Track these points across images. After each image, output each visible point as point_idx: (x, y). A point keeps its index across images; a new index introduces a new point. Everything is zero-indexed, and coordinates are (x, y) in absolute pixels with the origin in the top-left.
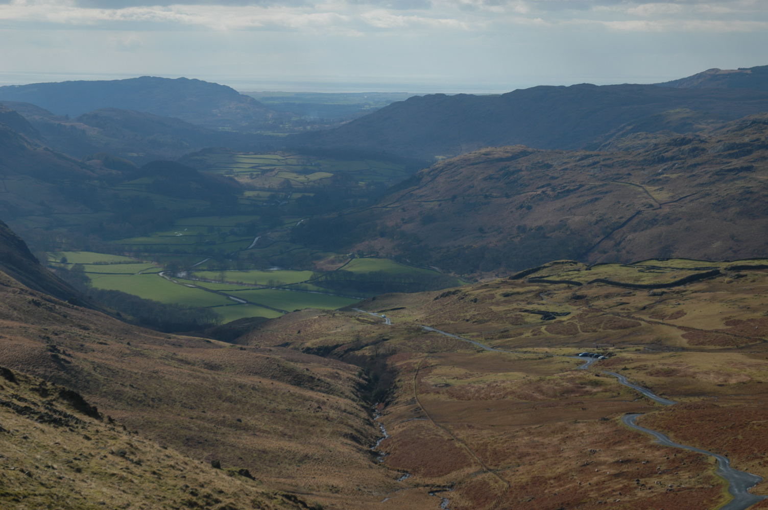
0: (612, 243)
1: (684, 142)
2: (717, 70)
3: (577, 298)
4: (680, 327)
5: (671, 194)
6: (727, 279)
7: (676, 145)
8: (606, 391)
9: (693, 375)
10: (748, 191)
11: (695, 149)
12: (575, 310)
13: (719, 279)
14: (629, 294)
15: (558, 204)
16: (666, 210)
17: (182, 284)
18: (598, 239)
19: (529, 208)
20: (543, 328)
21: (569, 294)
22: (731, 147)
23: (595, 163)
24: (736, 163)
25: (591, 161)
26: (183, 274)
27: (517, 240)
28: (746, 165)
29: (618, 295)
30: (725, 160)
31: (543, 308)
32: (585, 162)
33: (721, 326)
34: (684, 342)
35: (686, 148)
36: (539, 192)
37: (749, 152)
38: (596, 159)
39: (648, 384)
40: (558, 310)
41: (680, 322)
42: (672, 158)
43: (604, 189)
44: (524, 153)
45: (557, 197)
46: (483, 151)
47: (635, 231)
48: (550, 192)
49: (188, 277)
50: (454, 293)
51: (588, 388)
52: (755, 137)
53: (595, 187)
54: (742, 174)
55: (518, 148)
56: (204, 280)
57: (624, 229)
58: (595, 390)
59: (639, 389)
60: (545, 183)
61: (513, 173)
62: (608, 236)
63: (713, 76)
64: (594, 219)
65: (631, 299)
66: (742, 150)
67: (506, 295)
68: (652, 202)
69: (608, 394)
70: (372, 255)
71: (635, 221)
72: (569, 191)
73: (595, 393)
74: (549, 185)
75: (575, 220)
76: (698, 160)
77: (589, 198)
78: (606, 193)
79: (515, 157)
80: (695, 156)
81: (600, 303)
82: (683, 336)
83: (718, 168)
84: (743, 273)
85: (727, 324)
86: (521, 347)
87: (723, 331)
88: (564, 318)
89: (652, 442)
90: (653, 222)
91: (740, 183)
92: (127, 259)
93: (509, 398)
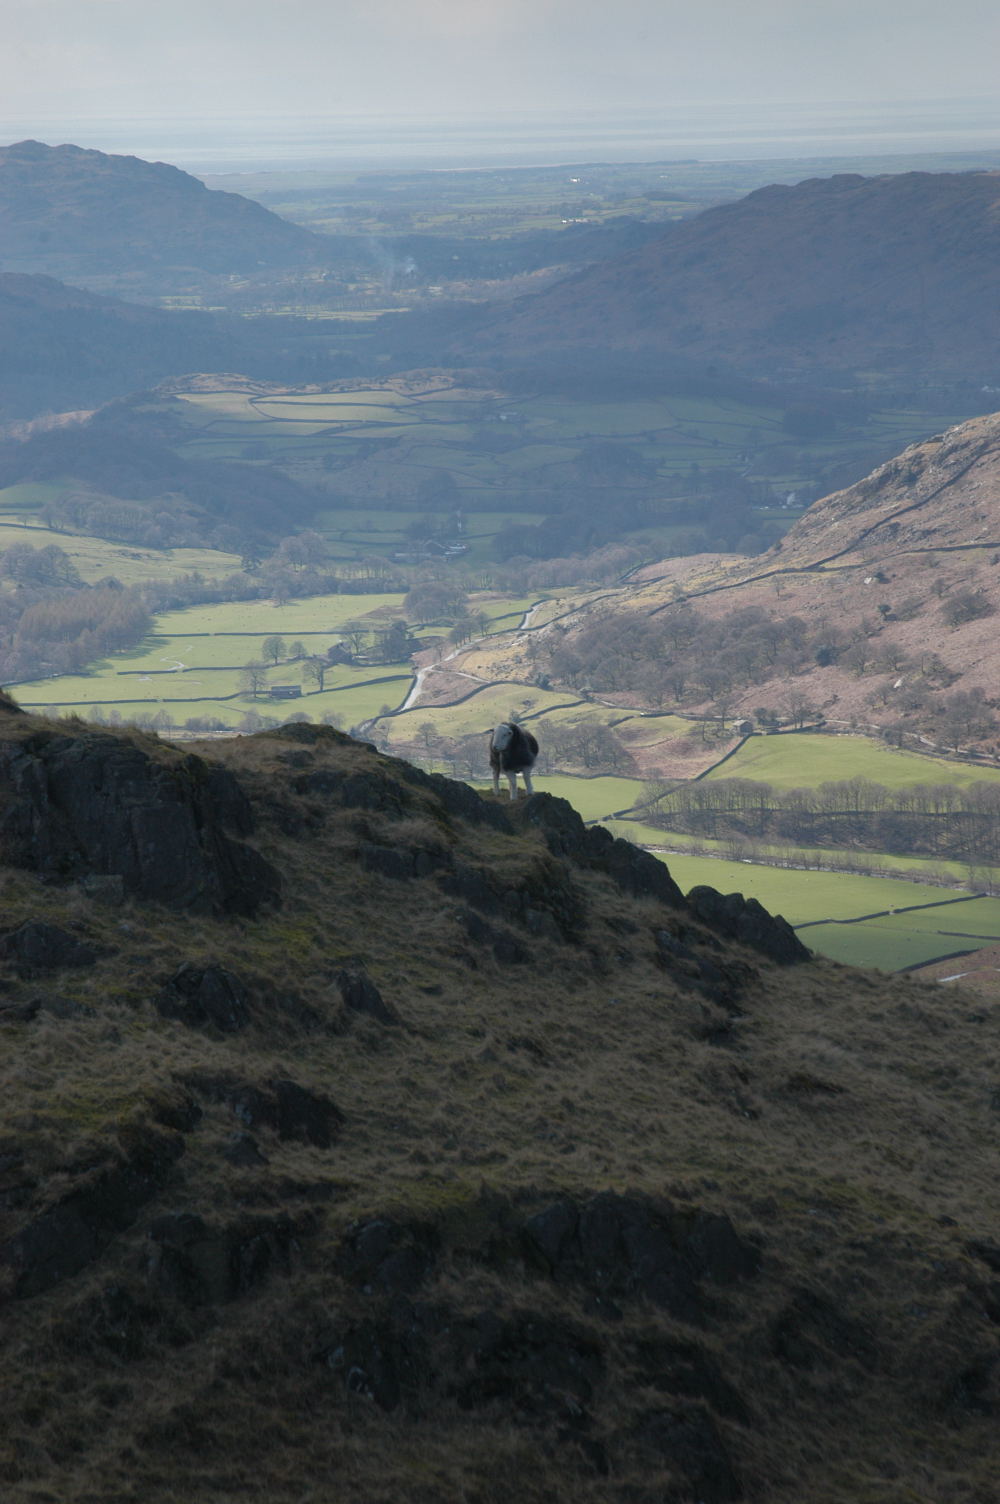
70: (805, 725)
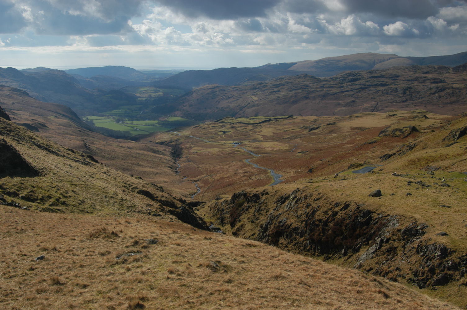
0: (242, 112)
1: (261, 83)
2: (270, 64)
3: (233, 127)
4: (261, 135)
5: (258, 98)
6: (273, 122)
7: (259, 84)
8: (241, 153)
9: (264, 148)
10: (279, 97)
11: (264, 86)
12: (232, 131)
13: (271, 122)
14: (247, 126)
15: (227, 101)
16: (257, 102)
17: (121, 125)
18: (238, 111)
19: (219, 102)
20: (223, 136)
21: (230, 126)
22: (274, 85)
23: (237, 89)
24: (275, 89)
25: (236, 89)
26: (121, 122)
27: (216, 111)
28: (278, 90)
29: (244, 126)
30: (273, 89)
31: (223, 130)
32: (235, 89)
33: (272, 135)
34: (262, 139)
35: (262, 85)
36: (222, 98)
37: (279, 87)
38: (238, 88)
39: (252, 151)
40: (227, 131)
41: (261, 134)
42: (258, 88)
43: (240, 97)
44: (217, 87)
45: (227, 99)
46: (206, 86)
47: (248, 108)
48: (225, 98)
49: (123, 123)
50: (198, 126)
51: (236, 152)
52: (280, 82)
53: (237, 96)
54: (277, 93)
55: (216, 85)
56: (127, 123)
57: (245, 108)
58: (238, 153)
59: (250, 152)
61: (215, 92)
62: (241, 110)
63: (269, 65)
64: (237, 105)
65: (248, 128)
66: (277, 86)
67: (213, 127)
68: (253, 100)
69: (241, 154)
71: (248, 105)
72: (230, 97)
73: (238, 154)
74: (224, 96)
75: (232, 105)
76: (265, 88)
77: (235, 99)
79: (214, 88)
80: (264, 88)
81: (239, 129)
82: (262, 137)
83: (271, 91)
84: (278, 120)
85: (273, 134)
86: (217, 141)
87: (272, 136)
88: (229, 133)
89: (253, 167)
90: (253, 106)
91: (277, 95)
92: (105, 118)
93: (214, 155)
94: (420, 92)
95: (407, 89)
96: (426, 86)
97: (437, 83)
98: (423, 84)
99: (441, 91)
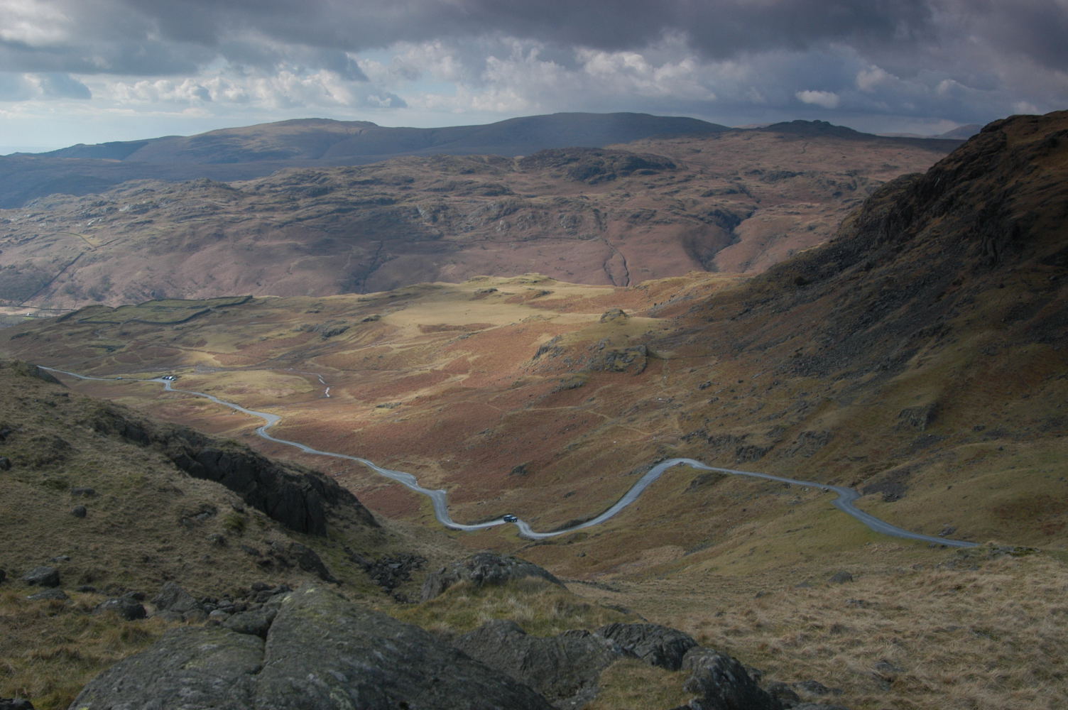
3: (123, 334)
4: (209, 353)
5: (101, 240)
6: (217, 315)
7: (97, 206)
9: (258, 391)
10: (153, 237)
12: (128, 344)
14: (160, 330)
16: (100, 252)
20: (113, 359)
22: (135, 207)
23: (42, 219)
28: (148, 219)
30: (133, 216)
31: (103, 343)
33: (236, 350)
34: (218, 363)
40: (115, 344)
41: (207, 348)
42: (96, 215)
48: (13, 241)
50: (28, 334)
53: (47, 236)
54: (146, 225)
60: (8, 234)
62: (63, 270)
63: (80, 149)
68: (90, 246)
72: (28, 240)
76: (114, 216)
77: (43, 245)
78: (55, 240)
81: (142, 337)
82: (215, 359)
83: (129, 221)
85: (239, 348)
86: (106, 374)
87: (239, 354)
88: (123, 350)
94: (465, 216)
95: (438, 211)
96: (475, 202)
97: (496, 194)
98: (468, 198)
99: (510, 213)
